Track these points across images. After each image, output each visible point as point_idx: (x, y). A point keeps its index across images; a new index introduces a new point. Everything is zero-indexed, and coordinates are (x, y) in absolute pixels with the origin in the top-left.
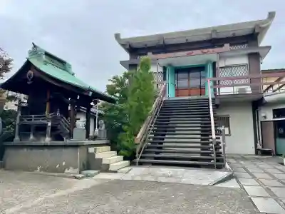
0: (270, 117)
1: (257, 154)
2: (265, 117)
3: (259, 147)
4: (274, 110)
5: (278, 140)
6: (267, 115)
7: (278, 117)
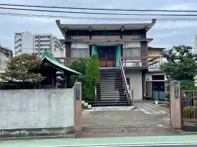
0: (151, 79)
1: (143, 99)
2: (148, 79)
3: (145, 95)
4: (153, 76)
5: (154, 92)
6: (149, 78)
7: (155, 80)
